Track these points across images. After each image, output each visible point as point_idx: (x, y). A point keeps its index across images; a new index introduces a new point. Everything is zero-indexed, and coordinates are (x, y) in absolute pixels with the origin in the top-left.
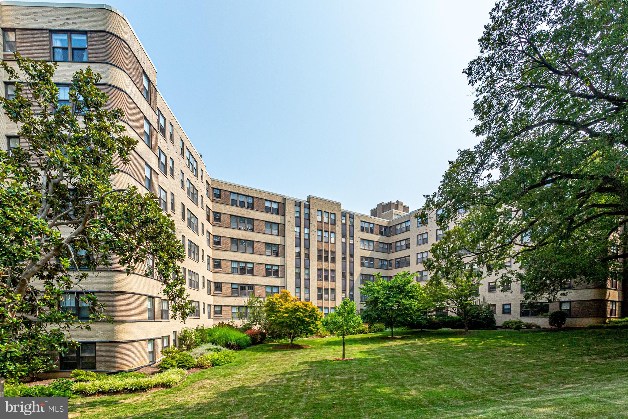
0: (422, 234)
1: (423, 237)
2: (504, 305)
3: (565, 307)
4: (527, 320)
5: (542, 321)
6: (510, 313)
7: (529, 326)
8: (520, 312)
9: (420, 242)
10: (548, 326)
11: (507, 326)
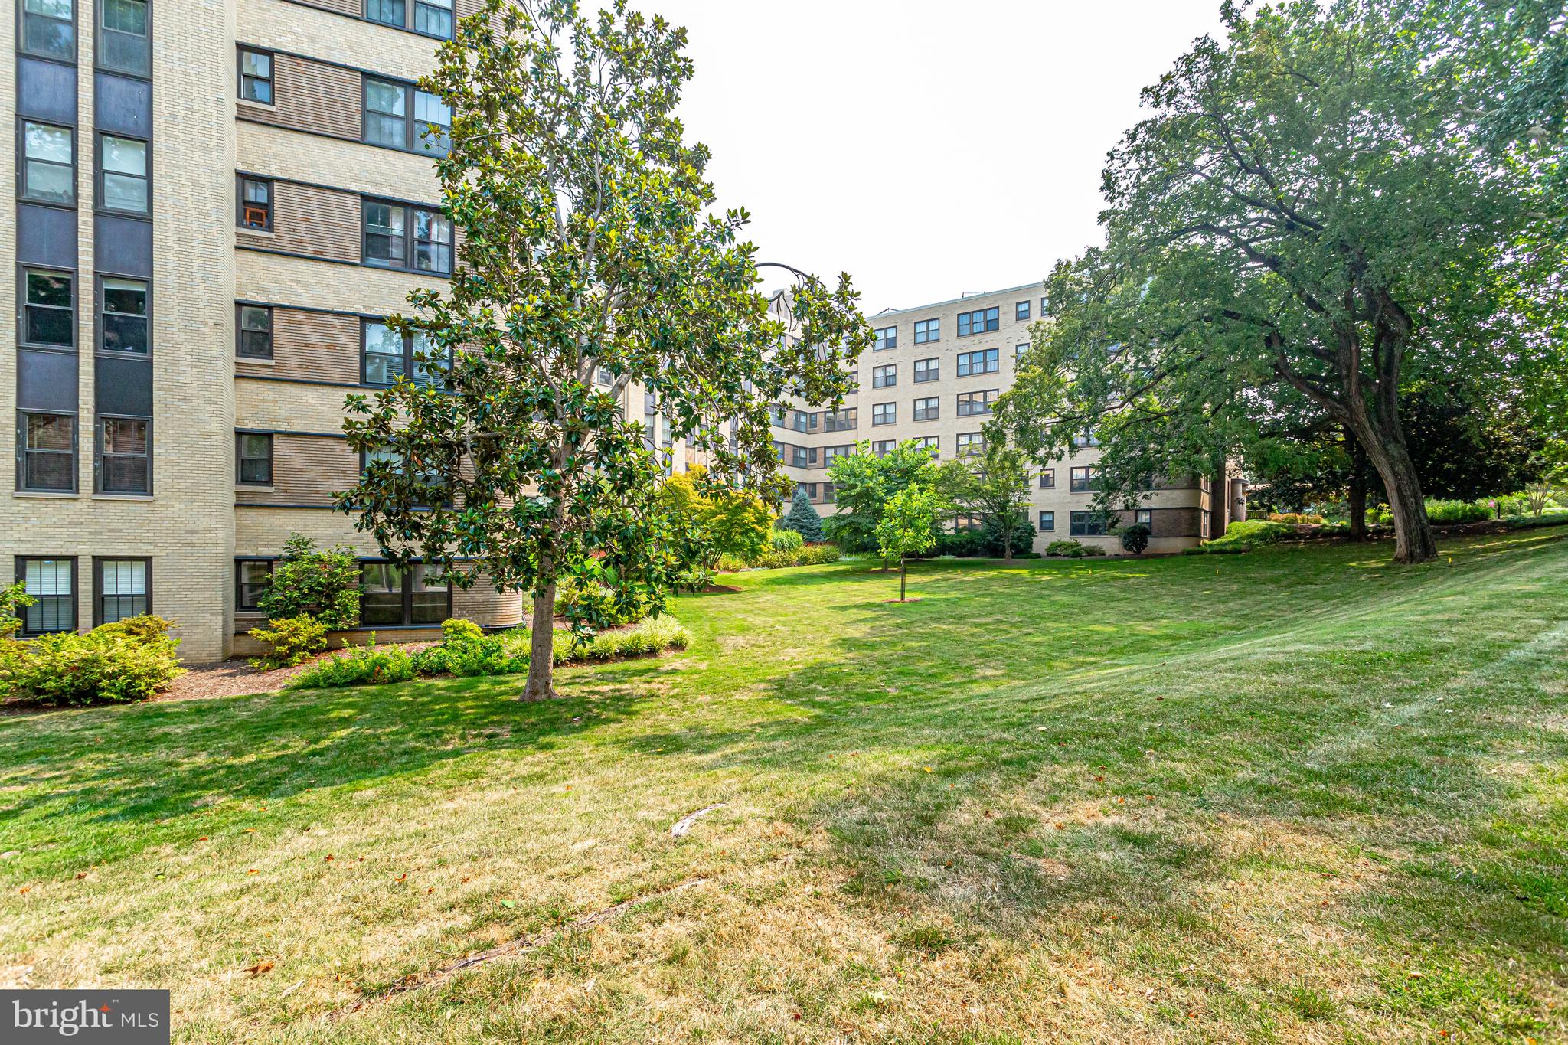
0: (884, 367)
1: (885, 371)
2: (1042, 513)
3: (1144, 518)
4: (1086, 542)
5: (1110, 544)
6: (1052, 528)
7: (1091, 552)
8: (1069, 527)
9: (880, 382)
10: (1122, 552)
11: (1053, 552)
